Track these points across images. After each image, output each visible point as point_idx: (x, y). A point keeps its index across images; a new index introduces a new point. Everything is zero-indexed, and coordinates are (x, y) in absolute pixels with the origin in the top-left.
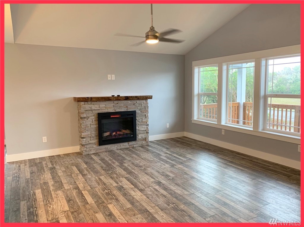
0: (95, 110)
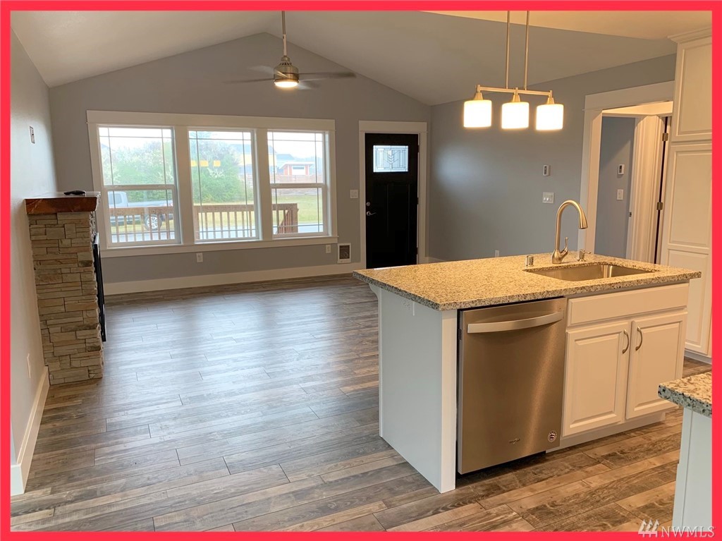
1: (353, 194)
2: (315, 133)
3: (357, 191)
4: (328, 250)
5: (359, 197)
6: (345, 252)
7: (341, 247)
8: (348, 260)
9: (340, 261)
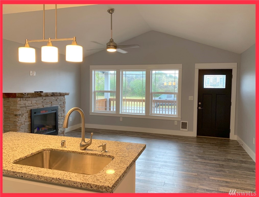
0: (28, 106)
1: (190, 98)
2: (175, 70)
3: (193, 97)
4: (176, 123)
5: (194, 99)
6: (184, 125)
7: (182, 122)
8: (187, 130)
9: (181, 129)
